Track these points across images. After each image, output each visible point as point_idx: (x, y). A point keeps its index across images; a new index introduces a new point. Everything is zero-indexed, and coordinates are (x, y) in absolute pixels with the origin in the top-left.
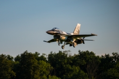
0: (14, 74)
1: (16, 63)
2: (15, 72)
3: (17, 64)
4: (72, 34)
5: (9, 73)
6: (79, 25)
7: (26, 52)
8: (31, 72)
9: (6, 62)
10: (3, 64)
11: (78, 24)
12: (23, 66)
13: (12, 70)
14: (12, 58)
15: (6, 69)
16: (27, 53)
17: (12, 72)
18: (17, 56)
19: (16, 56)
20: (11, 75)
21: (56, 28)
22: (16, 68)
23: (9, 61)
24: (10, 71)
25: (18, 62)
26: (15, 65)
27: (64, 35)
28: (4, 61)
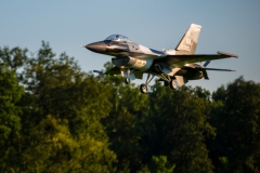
0: (213, 131)
1: (216, 105)
2: (213, 126)
3: (219, 107)
4: (172, 53)
5: (201, 129)
6: (195, 28)
7: (239, 80)
8: (252, 125)
9: (192, 104)
10: (185, 108)
11: (193, 26)
12: (232, 113)
13: (207, 120)
14: (208, 93)
15: (193, 119)
16: (242, 82)
17: (208, 125)
18: (219, 89)
19: (216, 90)
20: (205, 134)
21: (117, 36)
22: (215, 116)
23: (199, 101)
24: (201, 123)
25: (221, 103)
26: (214, 111)
27: (142, 54)
28: (187, 100)
